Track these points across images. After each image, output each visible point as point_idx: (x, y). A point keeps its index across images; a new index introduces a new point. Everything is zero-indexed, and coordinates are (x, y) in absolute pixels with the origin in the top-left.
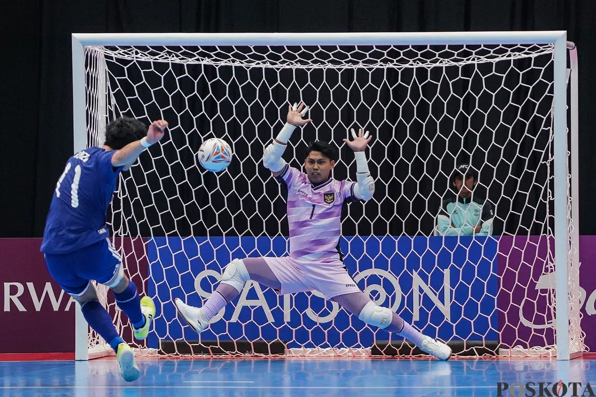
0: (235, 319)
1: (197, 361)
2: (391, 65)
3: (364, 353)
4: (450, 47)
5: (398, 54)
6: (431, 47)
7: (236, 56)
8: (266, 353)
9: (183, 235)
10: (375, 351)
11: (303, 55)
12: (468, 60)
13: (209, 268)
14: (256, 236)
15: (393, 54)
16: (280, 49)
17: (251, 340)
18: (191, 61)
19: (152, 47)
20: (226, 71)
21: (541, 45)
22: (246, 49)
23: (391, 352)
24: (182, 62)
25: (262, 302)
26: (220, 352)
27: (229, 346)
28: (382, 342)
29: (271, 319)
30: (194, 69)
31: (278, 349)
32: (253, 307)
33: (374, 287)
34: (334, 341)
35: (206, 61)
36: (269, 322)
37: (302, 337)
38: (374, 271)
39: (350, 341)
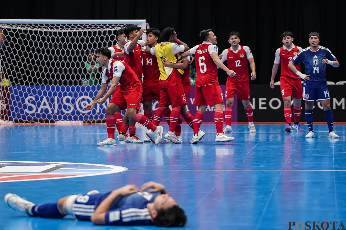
0: (39, 112)
1: (26, 126)
2: (89, 30)
3: (80, 123)
4: (109, 25)
5: (92, 27)
6: (103, 25)
7: (39, 27)
8: (49, 123)
9: (22, 85)
10: (84, 122)
11: (61, 27)
12: (115, 28)
13: (30, 95)
14: (45, 85)
15: (90, 26)
16: (53, 25)
17: (44, 119)
18: (24, 29)
19: (22, 24)
20: (36, 32)
21: (138, 24)
22: (42, 25)
23: (89, 122)
24: (21, 29)
25: (48, 106)
26: (34, 123)
27: (36, 121)
28: (86, 119)
29: (50, 112)
30: (26, 31)
31: (52, 122)
32: (44, 108)
33: (84, 102)
34: (70, 119)
35: (29, 29)
36: (49, 113)
37: (60, 118)
38: (83, 97)
39: (76, 119)
